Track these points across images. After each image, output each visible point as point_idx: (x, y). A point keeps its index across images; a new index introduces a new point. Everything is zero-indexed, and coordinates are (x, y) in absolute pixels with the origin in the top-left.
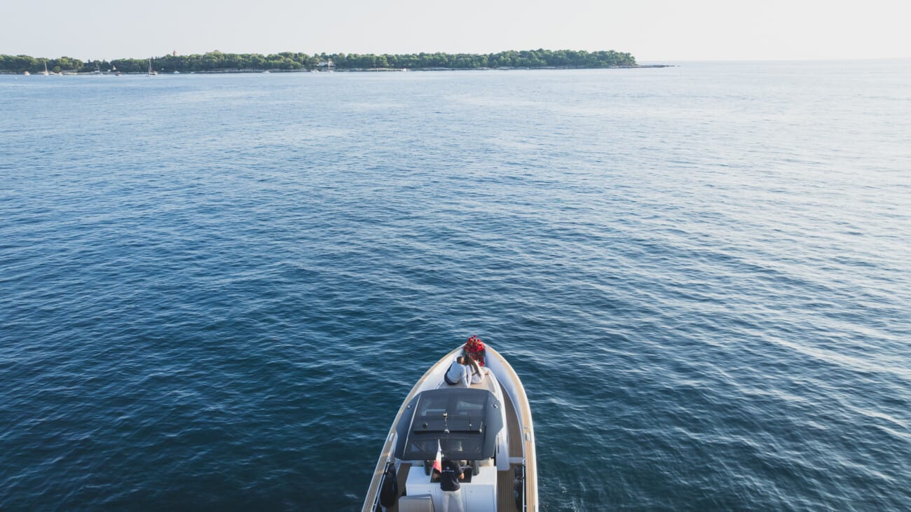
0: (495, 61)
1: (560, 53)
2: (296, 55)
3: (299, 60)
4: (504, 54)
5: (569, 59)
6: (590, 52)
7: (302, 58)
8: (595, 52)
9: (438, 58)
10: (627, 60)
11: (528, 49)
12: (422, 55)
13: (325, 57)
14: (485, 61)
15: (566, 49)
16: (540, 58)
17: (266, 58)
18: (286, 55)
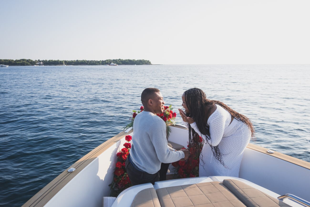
0: (104, 63)
1: (126, 60)
2: (27, 60)
3: (29, 62)
4: (107, 60)
5: (129, 62)
6: (136, 60)
7: (30, 61)
8: (138, 60)
9: (83, 61)
10: (148, 62)
11: (115, 59)
12: (77, 60)
13: (39, 61)
14: (100, 63)
15: (128, 59)
16: (120, 62)
17: (14, 61)
18: (23, 60)
